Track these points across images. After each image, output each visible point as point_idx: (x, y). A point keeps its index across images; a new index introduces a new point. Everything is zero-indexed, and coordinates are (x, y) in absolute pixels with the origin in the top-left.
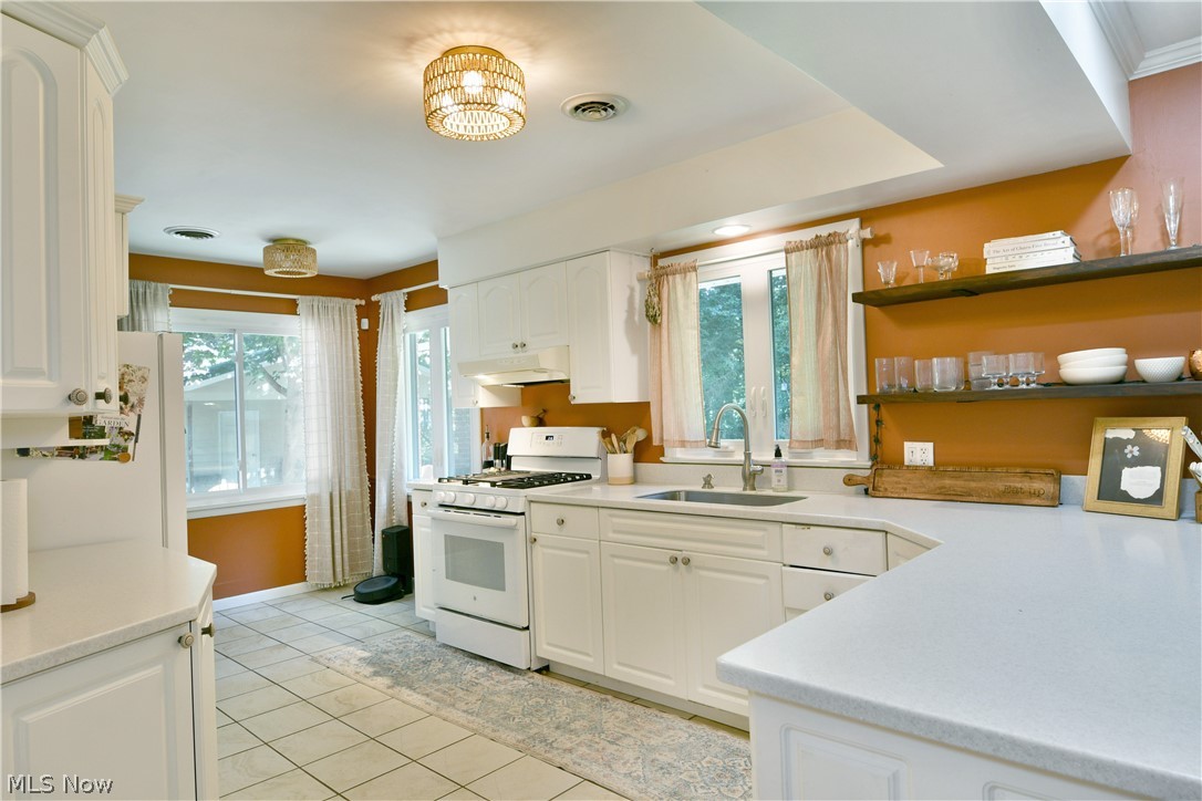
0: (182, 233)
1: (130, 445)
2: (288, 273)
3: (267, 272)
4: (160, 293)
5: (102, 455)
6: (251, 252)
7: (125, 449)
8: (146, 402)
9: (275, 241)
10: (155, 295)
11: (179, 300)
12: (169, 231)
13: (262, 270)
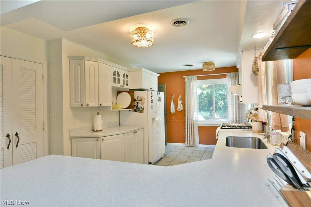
0: (187, 66)
1: (143, 110)
2: (208, 70)
3: (203, 70)
4: (195, 78)
5: (139, 112)
6: (200, 66)
7: (142, 111)
8: (145, 103)
9: (205, 63)
10: (194, 78)
11: (198, 78)
12: (184, 66)
13: (202, 70)
